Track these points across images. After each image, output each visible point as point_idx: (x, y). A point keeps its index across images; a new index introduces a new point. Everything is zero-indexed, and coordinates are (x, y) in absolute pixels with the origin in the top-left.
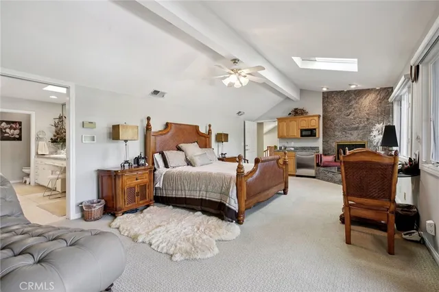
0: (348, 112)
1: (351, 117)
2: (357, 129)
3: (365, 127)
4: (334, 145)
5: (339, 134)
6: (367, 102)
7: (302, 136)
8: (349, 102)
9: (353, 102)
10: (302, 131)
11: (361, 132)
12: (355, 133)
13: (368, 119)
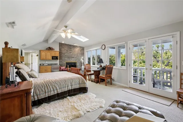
0: (70, 52)
1: (71, 53)
2: (73, 58)
3: (76, 57)
4: (65, 63)
5: (67, 59)
6: (77, 50)
7: (52, 59)
8: (71, 49)
9: (72, 49)
10: (52, 57)
11: (75, 59)
12: (73, 59)
13: (77, 55)
